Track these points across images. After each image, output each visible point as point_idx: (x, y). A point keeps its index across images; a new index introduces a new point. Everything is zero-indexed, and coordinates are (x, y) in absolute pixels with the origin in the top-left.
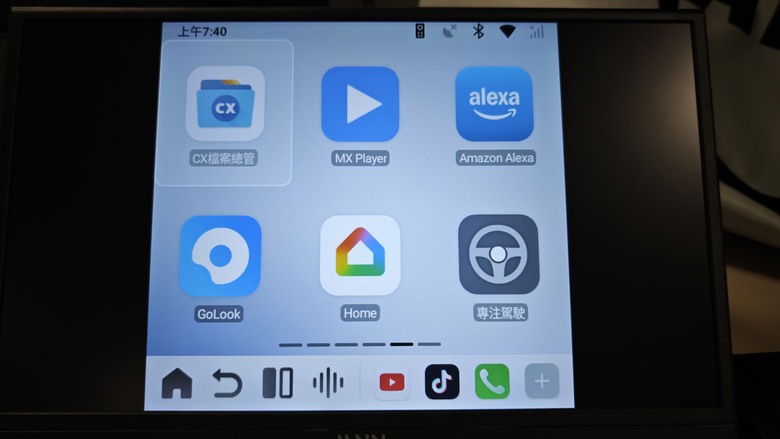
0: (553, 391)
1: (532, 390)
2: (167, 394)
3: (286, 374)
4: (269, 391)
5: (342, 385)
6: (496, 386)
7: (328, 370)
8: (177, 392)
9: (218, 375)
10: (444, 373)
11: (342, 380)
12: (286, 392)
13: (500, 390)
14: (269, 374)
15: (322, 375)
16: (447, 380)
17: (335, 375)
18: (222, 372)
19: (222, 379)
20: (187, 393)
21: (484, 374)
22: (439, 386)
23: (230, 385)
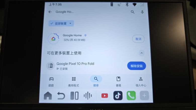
0: (147, 98)
1: (142, 98)
2: (45, 98)
3: (77, 93)
4: (72, 98)
5: (91, 96)
6: (132, 97)
7: (88, 92)
8: (48, 98)
9: (59, 93)
10: (118, 93)
11: (91, 95)
12: (77, 98)
13: (133, 98)
14: (72, 93)
15: (86, 94)
16: (119, 95)
17: (90, 94)
18: (60, 93)
19: (60, 94)
20: (50, 98)
21: (129, 93)
22: (117, 97)
23: (62, 96)
